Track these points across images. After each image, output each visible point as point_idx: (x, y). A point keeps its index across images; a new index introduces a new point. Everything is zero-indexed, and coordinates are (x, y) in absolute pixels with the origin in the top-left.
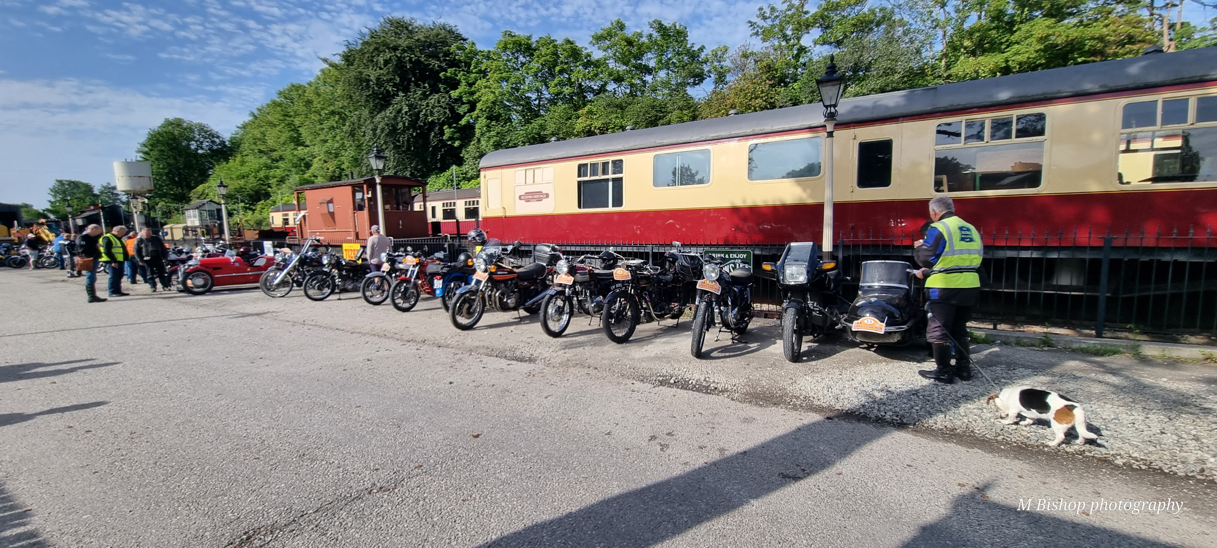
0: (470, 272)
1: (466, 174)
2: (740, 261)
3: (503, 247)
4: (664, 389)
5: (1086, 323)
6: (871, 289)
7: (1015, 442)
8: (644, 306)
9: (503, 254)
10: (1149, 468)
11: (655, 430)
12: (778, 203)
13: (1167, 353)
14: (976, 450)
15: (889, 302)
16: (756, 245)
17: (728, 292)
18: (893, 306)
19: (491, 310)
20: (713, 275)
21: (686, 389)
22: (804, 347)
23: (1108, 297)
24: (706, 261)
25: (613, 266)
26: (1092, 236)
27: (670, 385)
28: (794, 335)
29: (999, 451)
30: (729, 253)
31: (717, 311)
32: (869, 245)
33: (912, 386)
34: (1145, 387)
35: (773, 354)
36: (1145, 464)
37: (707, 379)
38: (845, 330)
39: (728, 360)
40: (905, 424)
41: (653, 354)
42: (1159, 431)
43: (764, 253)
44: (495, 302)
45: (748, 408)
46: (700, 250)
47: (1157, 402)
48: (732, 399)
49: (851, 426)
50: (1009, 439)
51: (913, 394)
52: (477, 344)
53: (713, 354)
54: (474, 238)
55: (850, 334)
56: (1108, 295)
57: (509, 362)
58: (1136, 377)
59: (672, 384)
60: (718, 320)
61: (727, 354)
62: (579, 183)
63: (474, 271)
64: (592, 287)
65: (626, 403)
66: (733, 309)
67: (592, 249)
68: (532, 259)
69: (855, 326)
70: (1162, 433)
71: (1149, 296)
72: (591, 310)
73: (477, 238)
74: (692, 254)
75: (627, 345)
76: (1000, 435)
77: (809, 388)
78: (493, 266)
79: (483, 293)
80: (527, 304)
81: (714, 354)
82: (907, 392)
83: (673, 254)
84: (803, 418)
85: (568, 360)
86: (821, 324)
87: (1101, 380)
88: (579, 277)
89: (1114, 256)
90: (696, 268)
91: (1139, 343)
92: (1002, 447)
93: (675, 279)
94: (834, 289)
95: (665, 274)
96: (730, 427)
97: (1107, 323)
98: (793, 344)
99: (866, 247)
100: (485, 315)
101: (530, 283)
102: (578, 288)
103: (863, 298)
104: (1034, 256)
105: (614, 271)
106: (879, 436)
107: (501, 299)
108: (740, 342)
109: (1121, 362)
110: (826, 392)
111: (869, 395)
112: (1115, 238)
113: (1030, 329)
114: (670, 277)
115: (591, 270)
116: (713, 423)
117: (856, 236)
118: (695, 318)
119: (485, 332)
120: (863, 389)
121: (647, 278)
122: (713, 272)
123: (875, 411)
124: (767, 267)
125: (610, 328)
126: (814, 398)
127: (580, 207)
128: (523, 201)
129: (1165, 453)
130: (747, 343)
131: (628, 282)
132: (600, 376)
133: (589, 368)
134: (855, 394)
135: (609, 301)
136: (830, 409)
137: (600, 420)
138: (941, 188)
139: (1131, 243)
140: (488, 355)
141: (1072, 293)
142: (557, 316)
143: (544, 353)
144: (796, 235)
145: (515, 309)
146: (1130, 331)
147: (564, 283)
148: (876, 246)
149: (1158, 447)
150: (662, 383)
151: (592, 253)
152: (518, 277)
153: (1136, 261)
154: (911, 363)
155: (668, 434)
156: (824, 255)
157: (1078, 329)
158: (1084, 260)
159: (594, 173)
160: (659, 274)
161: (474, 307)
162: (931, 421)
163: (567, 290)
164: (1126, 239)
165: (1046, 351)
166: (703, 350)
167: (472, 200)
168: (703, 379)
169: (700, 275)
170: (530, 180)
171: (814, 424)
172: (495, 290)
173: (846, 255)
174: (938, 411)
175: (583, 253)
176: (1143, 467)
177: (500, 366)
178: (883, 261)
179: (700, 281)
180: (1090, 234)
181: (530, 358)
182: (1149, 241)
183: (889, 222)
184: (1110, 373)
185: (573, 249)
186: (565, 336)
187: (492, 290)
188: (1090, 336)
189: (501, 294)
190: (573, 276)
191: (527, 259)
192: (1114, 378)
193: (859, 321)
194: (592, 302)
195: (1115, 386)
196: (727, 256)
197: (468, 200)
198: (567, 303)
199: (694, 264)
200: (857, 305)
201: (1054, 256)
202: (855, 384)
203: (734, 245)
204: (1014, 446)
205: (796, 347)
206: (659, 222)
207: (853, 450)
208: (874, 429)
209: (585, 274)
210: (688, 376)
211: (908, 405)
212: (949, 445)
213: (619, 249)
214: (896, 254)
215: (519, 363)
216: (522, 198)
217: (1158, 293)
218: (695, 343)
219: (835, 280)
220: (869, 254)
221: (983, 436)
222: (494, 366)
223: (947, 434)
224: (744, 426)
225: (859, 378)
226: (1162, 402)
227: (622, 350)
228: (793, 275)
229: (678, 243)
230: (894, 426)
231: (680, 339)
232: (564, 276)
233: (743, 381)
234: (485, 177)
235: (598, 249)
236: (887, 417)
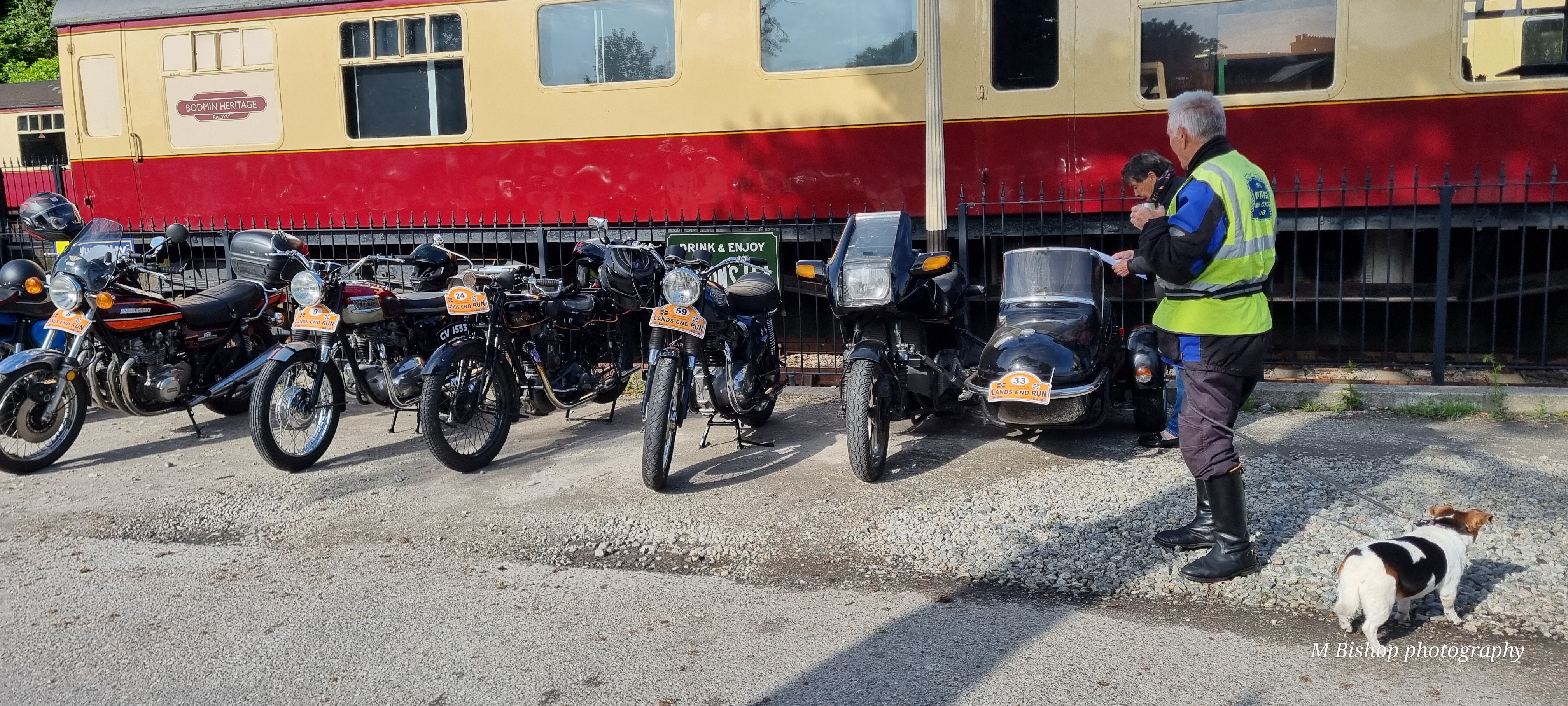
0: (39, 312)
1: (18, 40)
2: (746, 258)
3: (139, 241)
4: (582, 575)
5: (1418, 356)
6: (1024, 310)
7: (1296, 610)
8: (528, 376)
9: (139, 260)
10: (1520, 632)
11: (556, 675)
12: (831, 123)
13: (1549, 408)
14: (1226, 633)
15: (1058, 335)
16: (784, 221)
17: (725, 332)
18: (1067, 344)
19: (109, 411)
20: (687, 293)
21: (632, 567)
22: (894, 446)
23: (1450, 304)
24: (669, 262)
25: (441, 284)
26: (1420, 184)
27: (594, 563)
28: (870, 421)
29: (1268, 630)
30: (725, 240)
31: (699, 377)
32: (1018, 216)
33: (1108, 512)
34: (1512, 476)
35: (828, 468)
36: (1512, 626)
37: (682, 539)
38: (977, 401)
39: (729, 489)
40: (1094, 595)
41: (551, 492)
42: (1535, 559)
43: (803, 238)
44: (119, 391)
45: (775, 596)
46: (659, 235)
47: (1531, 503)
48: (739, 581)
49: (989, 612)
50: (1285, 604)
51: (1110, 529)
52: (65, 507)
53: (695, 479)
54: (40, 219)
55: (985, 410)
56: (1450, 299)
57: (163, 548)
58: (1498, 457)
59: (598, 559)
60: (703, 397)
61: (727, 476)
62: (348, 73)
63: (51, 308)
64: (393, 336)
65: (484, 619)
66: (736, 370)
67: (393, 240)
68: (224, 273)
69: (994, 392)
70: (1540, 561)
71: (1516, 298)
72: (393, 394)
73: (51, 220)
74: (635, 246)
75: (489, 473)
76: (1269, 597)
77: (904, 537)
78: (103, 295)
79: (80, 371)
80: (213, 390)
81: (699, 478)
82: (1098, 525)
83: (593, 247)
84: (892, 606)
85: (332, 526)
86: (926, 393)
87: (1441, 468)
88: (354, 313)
89: (1459, 222)
90: (646, 279)
91: (1504, 390)
92: (1274, 622)
93: (602, 307)
94: (949, 315)
95: (575, 296)
96: (732, 646)
97: (1454, 355)
98: (868, 443)
99: (1012, 218)
100: (88, 430)
101: (219, 334)
102: (354, 339)
103: (1009, 330)
104: (1323, 228)
105: (447, 294)
106: (1044, 627)
107: (132, 381)
108: (757, 445)
109: (1474, 430)
110: (938, 542)
111: (1024, 540)
112: (1458, 188)
113: (1325, 374)
114: (587, 302)
115: (389, 293)
116: (694, 643)
117: (992, 195)
118: (647, 396)
119: (91, 473)
120: (1012, 526)
121: (532, 307)
122: (685, 287)
123: (1037, 574)
124: (806, 270)
125: (441, 435)
126: (914, 558)
127: (352, 132)
128: (192, 118)
129: (1545, 600)
130: (771, 445)
131: (483, 317)
132: (418, 557)
133: (388, 540)
134: (998, 541)
135: (436, 369)
136: (947, 578)
137: (417, 670)
138: (1155, 90)
139: (1486, 196)
140: (98, 535)
141: (1392, 299)
142: (299, 416)
143: (265, 514)
144: (871, 195)
145: (181, 403)
146: (1489, 366)
147: (312, 328)
148: (1031, 216)
149: (1533, 589)
150: (574, 560)
151: (393, 250)
152: (182, 321)
153: (1494, 230)
154: (1107, 463)
155: (589, 682)
156: (929, 239)
157: (1407, 370)
158: (1409, 232)
159: (386, 46)
160: (562, 296)
161: (51, 408)
162: (1144, 583)
163: (324, 347)
164: (1476, 188)
165: (1351, 418)
166: (673, 470)
167: (39, 113)
168: (671, 540)
169: (656, 296)
170: (207, 60)
171: (913, 617)
172: (115, 357)
173: (974, 236)
174: (1156, 560)
175: (366, 250)
176: (1510, 632)
177: (135, 561)
178: (1045, 249)
179: (656, 310)
180: (1416, 180)
181: (225, 531)
182: (1514, 192)
183: (1058, 163)
184: (1457, 453)
185: (340, 241)
186: (325, 465)
187: (106, 360)
188: (1422, 382)
189: (134, 366)
190: (339, 312)
191: (212, 272)
192: (1462, 463)
193: (1000, 381)
194: (395, 375)
195: (1465, 478)
196: (721, 249)
197: (28, 114)
198: (326, 381)
199: (640, 269)
200: (996, 346)
201: (1359, 226)
202: (998, 517)
203: (735, 222)
204: (1294, 618)
205: (875, 448)
206: (560, 171)
207: (993, 663)
208: (1034, 614)
209: (370, 304)
210: (638, 535)
211: (1101, 554)
212: (1177, 629)
213: (462, 239)
214: (1075, 232)
215: (192, 548)
216: (188, 108)
217: (1532, 291)
218: (651, 456)
219: (952, 294)
220: (1019, 234)
221: (1240, 603)
222: (117, 563)
223: (1173, 606)
224: (764, 640)
225: (1006, 504)
226: (1539, 502)
227: (475, 488)
228: (861, 285)
229: (601, 220)
230: (1074, 601)
231: (619, 449)
232: (312, 312)
233: (763, 534)
234: (71, 52)
235: (407, 240)
236: (1061, 582)
